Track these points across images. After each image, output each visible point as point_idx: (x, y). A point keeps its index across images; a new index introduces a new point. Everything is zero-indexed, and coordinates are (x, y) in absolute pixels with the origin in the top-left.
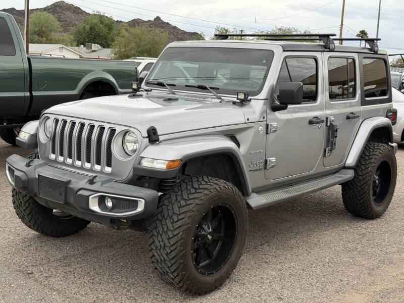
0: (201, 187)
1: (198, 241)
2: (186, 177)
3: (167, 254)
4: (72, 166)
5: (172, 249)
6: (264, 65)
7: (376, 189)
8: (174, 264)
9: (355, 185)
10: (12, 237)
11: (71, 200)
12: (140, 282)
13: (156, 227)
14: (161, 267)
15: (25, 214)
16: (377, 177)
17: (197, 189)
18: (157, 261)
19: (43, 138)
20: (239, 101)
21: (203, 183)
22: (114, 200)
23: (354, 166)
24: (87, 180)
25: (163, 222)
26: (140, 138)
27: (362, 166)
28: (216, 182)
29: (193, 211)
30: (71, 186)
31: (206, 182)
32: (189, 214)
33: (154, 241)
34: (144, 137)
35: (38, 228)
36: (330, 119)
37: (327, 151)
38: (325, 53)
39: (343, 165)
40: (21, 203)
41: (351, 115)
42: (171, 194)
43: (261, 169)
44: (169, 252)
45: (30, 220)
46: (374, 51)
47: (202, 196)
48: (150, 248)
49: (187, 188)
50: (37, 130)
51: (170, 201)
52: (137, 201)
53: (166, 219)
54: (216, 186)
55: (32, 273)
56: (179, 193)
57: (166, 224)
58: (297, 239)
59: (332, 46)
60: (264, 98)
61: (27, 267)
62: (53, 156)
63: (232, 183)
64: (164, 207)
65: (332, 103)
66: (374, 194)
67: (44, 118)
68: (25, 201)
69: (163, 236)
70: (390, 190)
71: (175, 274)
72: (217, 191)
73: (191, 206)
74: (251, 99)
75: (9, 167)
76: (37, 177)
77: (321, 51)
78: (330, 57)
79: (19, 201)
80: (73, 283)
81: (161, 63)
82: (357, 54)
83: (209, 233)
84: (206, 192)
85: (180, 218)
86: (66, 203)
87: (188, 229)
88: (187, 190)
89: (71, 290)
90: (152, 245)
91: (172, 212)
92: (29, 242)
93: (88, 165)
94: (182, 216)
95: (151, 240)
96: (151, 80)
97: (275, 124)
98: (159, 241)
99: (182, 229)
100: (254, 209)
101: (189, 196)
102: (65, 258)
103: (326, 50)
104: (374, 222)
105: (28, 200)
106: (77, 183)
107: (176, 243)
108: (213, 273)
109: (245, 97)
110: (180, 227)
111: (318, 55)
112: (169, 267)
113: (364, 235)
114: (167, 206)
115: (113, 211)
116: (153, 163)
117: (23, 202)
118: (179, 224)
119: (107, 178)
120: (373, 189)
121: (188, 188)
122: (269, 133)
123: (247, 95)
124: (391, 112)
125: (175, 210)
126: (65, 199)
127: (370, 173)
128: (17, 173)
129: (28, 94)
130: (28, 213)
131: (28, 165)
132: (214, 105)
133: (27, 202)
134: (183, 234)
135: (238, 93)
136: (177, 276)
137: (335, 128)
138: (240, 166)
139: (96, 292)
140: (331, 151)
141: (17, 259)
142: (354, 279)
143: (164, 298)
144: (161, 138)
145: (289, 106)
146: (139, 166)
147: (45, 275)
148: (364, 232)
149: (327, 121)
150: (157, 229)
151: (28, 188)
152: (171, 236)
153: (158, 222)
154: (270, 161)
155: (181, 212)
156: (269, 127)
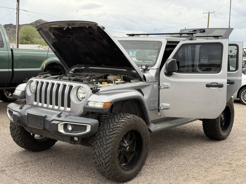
2: (113, 114)
4: (47, 108)
6: (156, 49)
7: (222, 123)
11: (47, 127)
16: (223, 116)
17: (118, 122)
19: (29, 93)
20: (142, 70)
22: (73, 126)
24: (56, 115)
26: (87, 90)
30: (47, 119)
42: (104, 124)
43: (156, 110)
44: (105, 158)
49: (112, 122)
50: (26, 88)
52: (86, 126)
56: (108, 125)
60: (157, 68)
62: (35, 103)
64: (101, 132)
67: (30, 81)
69: (101, 148)
74: (149, 69)
75: (9, 110)
76: (27, 115)
85: (110, 137)
86: (44, 129)
90: (95, 155)
91: (105, 134)
93: (56, 107)
94: (112, 136)
99: (112, 144)
100: (153, 132)
101: (114, 126)
106: (51, 117)
107: (109, 152)
108: (128, 170)
110: (111, 142)
115: (72, 132)
116: (95, 104)
119: (68, 114)
120: (220, 123)
122: (160, 88)
123: (147, 66)
125: (107, 134)
126: (44, 127)
128: (14, 113)
131: (21, 108)
134: (112, 147)
135: (142, 65)
138: (144, 107)
146: (87, 106)
150: (97, 144)
151: (21, 121)
152: (105, 148)
153: (98, 140)
154: (162, 105)
155: (110, 134)
156: (161, 85)
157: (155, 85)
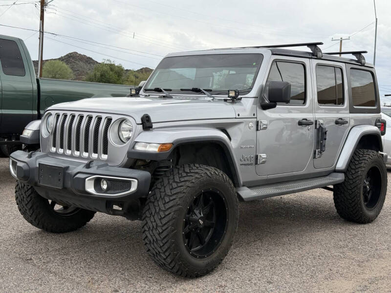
0: (192, 171)
1: (190, 224)
3: (159, 234)
4: (72, 156)
5: (164, 228)
6: (254, 66)
7: (367, 195)
8: (166, 243)
9: (346, 190)
10: (14, 233)
11: (69, 184)
13: (149, 209)
14: (153, 247)
15: (27, 209)
16: (368, 183)
17: (188, 173)
18: (150, 241)
19: (44, 134)
20: (230, 98)
21: (194, 168)
22: (109, 182)
23: (344, 170)
24: (84, 165)
25: (156, 204)
26: (134, 124)
27: (352, 171)
28: (206, 167)
29: (184, 193)
30: (69, 172)
31: (197, 168)
32: (180, 195)
33: (147, 223)
34: (138, 124)
35: (39, 222)
36: (319, 122)
37: (317, 153)
38: (312, 60)
39: (334, 169)
40: (23, 198)
41: (340, 120)
42: (164, 178)
43: (251, 164)
44: (161, 232)
45: (32, 215)
46: (361, 63)
47: (192, 179)
48: (143, 230)
49: (179, 172)
50: (40, 126)
51: (162, 184)
53: (158, 201)
54: (206, 171)
55: (31, 259)
56: (171, 177)
57: (159, 206)
59: (319, 55)
60: (254, 96)
61: (27, 255)
62: (53, 149)
63: (223, 171)
64: (157, 190)
65: (321, 107)
66: (366, 199)
67: (47, 115)
68: (27, 195)
69: (156, 216)
70: (381, 197)
71: (167, 254)
72: (208, 175)
73: (182, 187)
74: (241, 98)
75: (13, 162)
76: (38, 166)
77: (309, 58)
78: (318, 65)
79: (22, 196)
80: (69, 268)
81: (158, 72)
82: (344, 64)
83: (201, 218)
85: (171, 198)
86: (65, 188)
87: (179, 209)
88: (179, 174)
89: (67, 273)
90: (145, 227)
91: (164, 194)
93: (85, 155)
94: (174, 197)
95: (145, 222)
96: (149, 87)
97: (265, 122)
98: (152, 222)
99: (174, 209)
100: (245, 200)
101: (181, 179)
103: (313, 57)
104: (366, 226)
105: (30, 194)
106: (75, 168)
107: (168, 222)
108: (204, 257)
109: (235, 94)
110: (172, 207)
111: (306, 61)
112: (161, 247)
113: (355, 236)
114: (160, 189)
115: (108, 192)
116: (146, 147)
117: (25, 197)
118: (171, 204)
119: (103, 163)
120: (363, 194)
122: (259, 129)
123: (237, 93)
124: (380, 122)
125: (167, 192)
126: (64, 184)
127: (360, 177)
128: (19, 164)
129: (36, 112)
130: (29, 207)
131: (30, 157)
133: (29, 196)
134: (174, 214)
135: (229, 91)
136: (169, 255)
137: (324, 131)
138: (231, 157)
139: (91, 275)
140: (321, 153)
141: (17, 249)
142: (344, 269)
143: (156, 280)
144: (154, 126)
146: (133, 150)
147: (43, 261)
148: (356, 233)
149: (316, 124)
150: (150, 211)
151: (29, 177)
152: (163, 216)
153: (150, 204)
154: (260, 156)
155: (173, 193)
156: (259, 124)
157: (251, 124)
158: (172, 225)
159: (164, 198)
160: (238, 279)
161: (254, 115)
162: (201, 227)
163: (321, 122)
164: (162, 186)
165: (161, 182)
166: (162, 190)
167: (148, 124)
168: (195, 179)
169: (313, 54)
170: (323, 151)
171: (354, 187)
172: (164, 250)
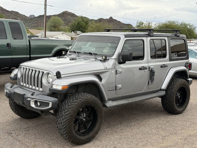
0: (79, 97)
1: (79, 121)
3: (62, 126)
4: (29, 88)
5: (64, 124)
6: (116, 43)
7: (179, 100)
8: (65, 130)
9: (167, 99)
10: (9, 118)
11: (25, 102)
12: (56, 138)
13: (59, 114)
14: (61, 132)
16: (179, 95)
17: (77, 98)
18: (59, 129)
19: (19, 76)
20: (103, 60)
21: (80, 95)
22: (40, 103)
23: (166, 89)
24: (31, 94)
26: (53, 76)
27: (170, 89)
28: (86, 95)
29: (74, 108)
30: (25, 96)
31: (82, 95)
32: (72, 109)
33: (58, 121)
34: (55, 76)
37: (150, 82)
38: (148, 37)
39: (160, 89)
41: (163, 65)
42: (66, 100)
43: (113, 90)
45: (16, 111)
46: (177, 36)
48: (56, 124)
50: (17, 72)
52: (49, 103)
53: (62, 111)
54: (85, 97)
55: (12, 133)
56: (69, 100)
57: (62, 113)
58: (135, 122)
59: (152, 34)
60: (115, 58)
61: (11, 131)
62: (22, 84)
63: (94, 96)
65: (152, 60)
67: (20, 67)
69: (61, 118)
70: (187, 101)
72: (86, 99)
73: (73, 105)
74: (109, 59)
76: (13, 92)
77: (146, 37)
78: (151, 40)
80: (27, 138)
82: (167, 37)
83: (84, 118)
84: (80, 99)
85: (68, 110)
87: (71, 115)
89: (25, 141)
91: (65, 108)
92: (15, 121)
93: (34, 87)
94: (69, 110)
95: (57, 120)
96: (72, 50)
97: (120, 70)
98: (60, 120)
99: (68, 115)
101: (73, 101)
102: (28, 127)
104: (177, 116)
106: (27, 95)
107: (66, 121)
108: (85, 135)
109: (105, 58)
110: (68, 114)
111: (144, 39)
112: (63, 132)
113: (168, 122)
115: (40, 107)
116: (57, 86)
117: (12, 103)
118: (67, 113)
119: (40, 93)
121: (73, 98)
122: (117, 74)
123: (106, 57)
124: (188, 64)
126: (23, 102)
129: (29, 56)
130: (14, 108)
131: (11, 87)
132: (93, 61)
134: (69, 117)
135: (102, 56)
136: (67, 136)
137: (153, 72)
139: (35, 142)
140: (152, 82)
141: (8, 127)
144: (62, 76)
145: (126, 62)
146: (51, 88)
147: (17, 134)
149: (149, 68)
152: (64, 118)
153: (59, 112)
154: (118, 86)
155: (68, 108)
156: (117, 71)
158: (68, 123)
159: (65, 110)
160: (101, 145)
161: (114, 67)
162: (84, 121)
163: (152, 67)
164: (65, 104)
165: (64, 102)
166: (64, 106)
167: (59, 76)
168: (79, 101)
169: (148, 35)
170: (153, 81)
171: (170, 98)
172: (65, 133)
